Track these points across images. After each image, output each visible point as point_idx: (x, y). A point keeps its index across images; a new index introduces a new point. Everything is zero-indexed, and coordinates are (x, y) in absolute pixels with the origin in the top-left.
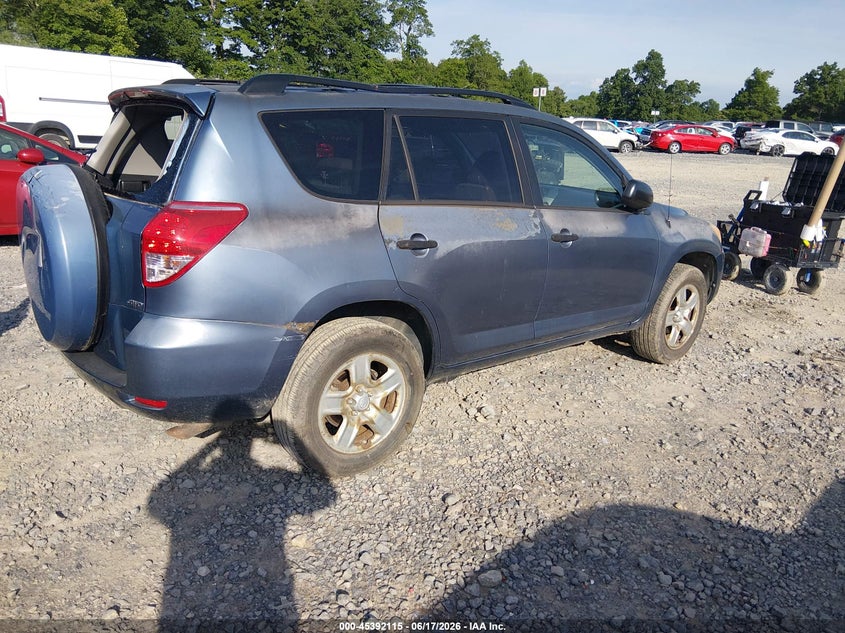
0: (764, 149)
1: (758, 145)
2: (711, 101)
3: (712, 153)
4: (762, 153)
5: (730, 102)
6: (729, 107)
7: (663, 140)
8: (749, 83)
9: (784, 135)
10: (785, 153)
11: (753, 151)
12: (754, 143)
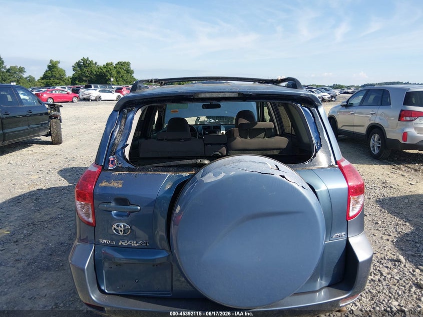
0: (92, 98)
1: (90, 97)
2: (30, 76)
3: (68, 102)
4: (92, 100)
5: (42, 76)
6: (42, 79)
7: (43, 97)
8: (49, 67)
9: (99, 91)
10: (102, 99)
11: (87, 99)
12: (87, 96)
